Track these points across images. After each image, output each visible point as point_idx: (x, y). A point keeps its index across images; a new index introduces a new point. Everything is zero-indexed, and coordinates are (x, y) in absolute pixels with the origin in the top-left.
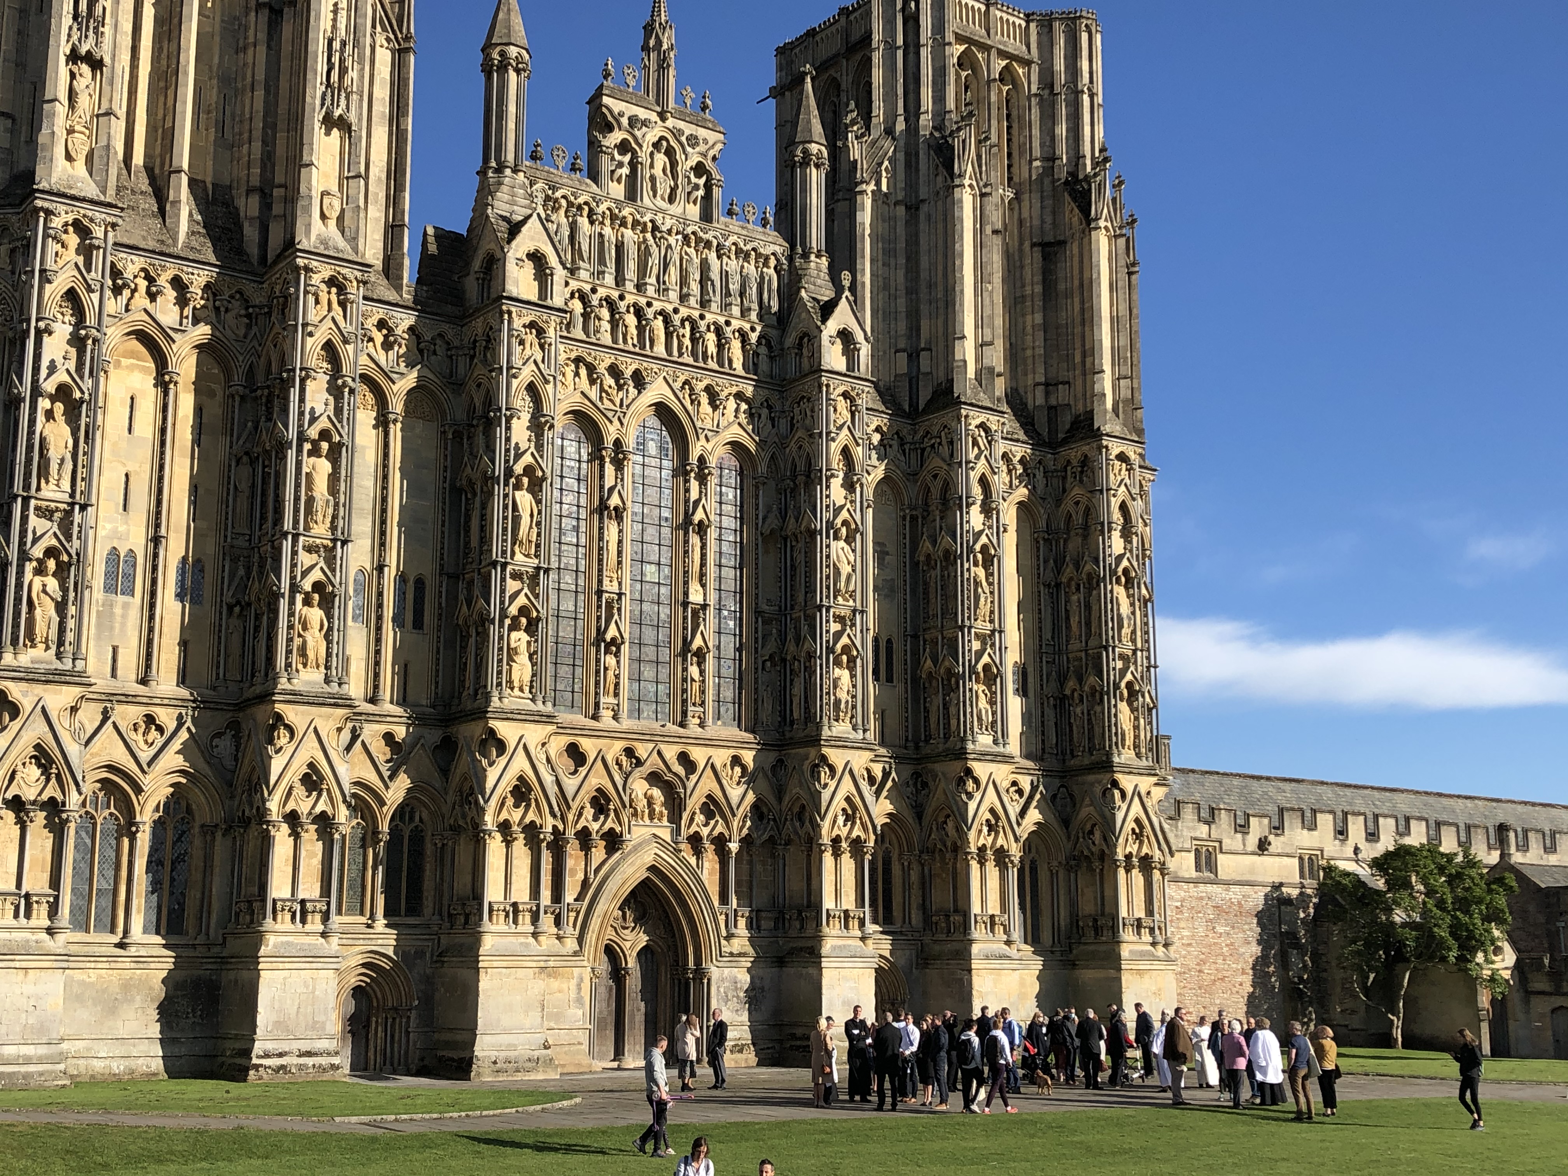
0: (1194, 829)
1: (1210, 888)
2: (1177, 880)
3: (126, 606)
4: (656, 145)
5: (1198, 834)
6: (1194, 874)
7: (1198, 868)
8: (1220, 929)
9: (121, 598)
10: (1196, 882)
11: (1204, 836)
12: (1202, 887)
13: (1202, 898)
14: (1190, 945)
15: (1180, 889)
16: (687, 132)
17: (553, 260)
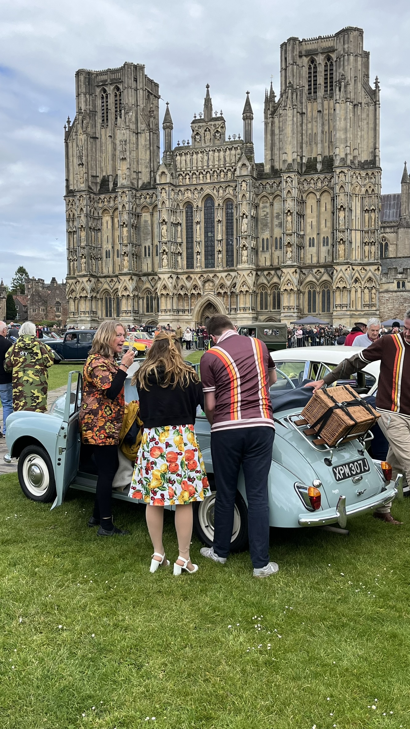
0: (395, 276)
1: (401, 293)
2: (387, 291)
3: (109, 260)
4: (206, 131)
5: (397, 277)
6: (396, 289)
7: (398, 286)
8: (405, 305)
9: (108, 259)
10: (396, 292)
11: (400, 277)
12: (398, 293)
13: (398, 296)
14: (392, 310)
15: (389, 294)
16: (213, 124)
17: (167, 173)
